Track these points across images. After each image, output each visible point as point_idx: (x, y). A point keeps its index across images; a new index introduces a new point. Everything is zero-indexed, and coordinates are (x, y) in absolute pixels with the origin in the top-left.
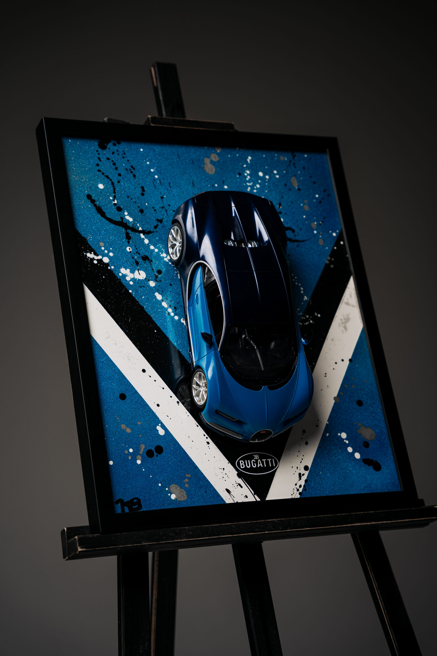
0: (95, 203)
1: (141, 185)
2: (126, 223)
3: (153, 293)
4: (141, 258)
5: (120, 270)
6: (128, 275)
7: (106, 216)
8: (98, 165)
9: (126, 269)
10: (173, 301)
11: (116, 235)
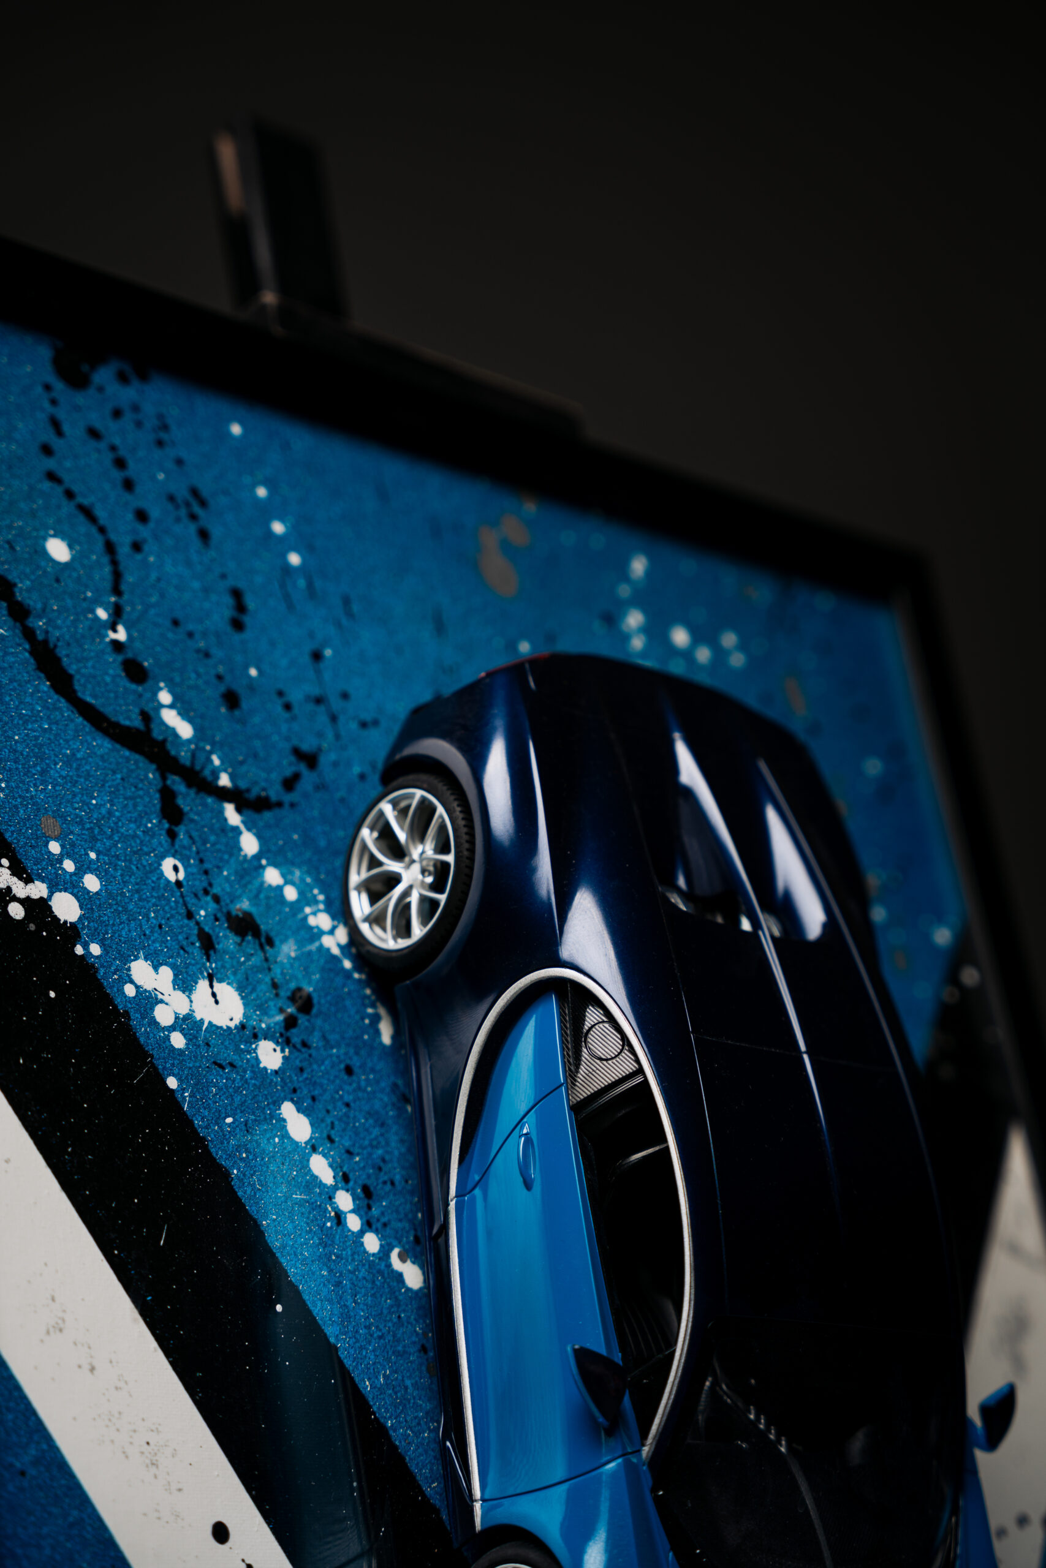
0: (31, 622)
1: (231, 582)
2: (164, 741)
3: (274, 1103)
4: (223, 919)
5: (129, 969)
6: (166, 998)
7: (74, 692)
8: (47, 450)
9: (156, 968)
10: (358, 1154)
11: (118, 790)
